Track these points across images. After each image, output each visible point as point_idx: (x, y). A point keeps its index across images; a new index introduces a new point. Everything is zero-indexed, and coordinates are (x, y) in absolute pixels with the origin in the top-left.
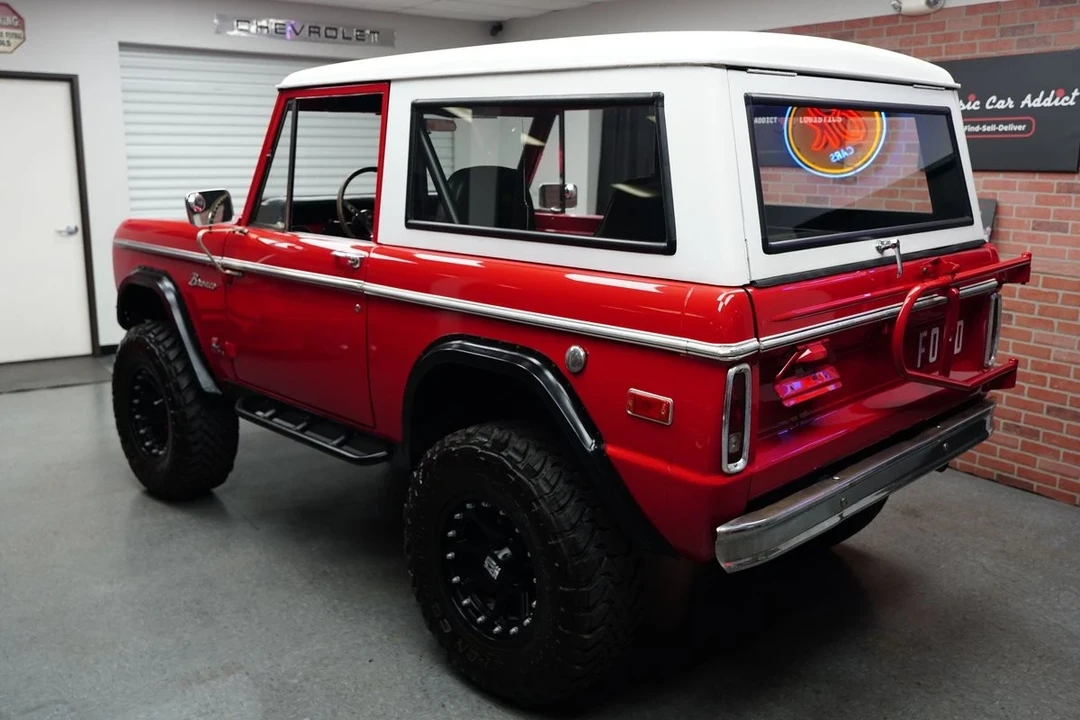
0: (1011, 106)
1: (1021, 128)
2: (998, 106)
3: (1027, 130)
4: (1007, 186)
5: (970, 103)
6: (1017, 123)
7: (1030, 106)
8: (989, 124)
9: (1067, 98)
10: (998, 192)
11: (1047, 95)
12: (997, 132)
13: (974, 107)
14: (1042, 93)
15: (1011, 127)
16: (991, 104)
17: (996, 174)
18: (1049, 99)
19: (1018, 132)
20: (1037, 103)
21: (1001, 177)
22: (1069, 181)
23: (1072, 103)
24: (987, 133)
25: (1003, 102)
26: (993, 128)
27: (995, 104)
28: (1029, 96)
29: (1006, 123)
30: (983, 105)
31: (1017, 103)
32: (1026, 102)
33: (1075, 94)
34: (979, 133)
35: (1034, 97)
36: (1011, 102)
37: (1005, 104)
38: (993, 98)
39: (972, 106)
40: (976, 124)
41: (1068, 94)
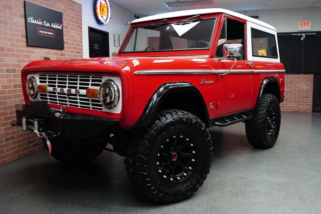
0: (49, 26)
1: (52, 34)
2: (46, 25)
3: (54, 35)
4: (50, 53)
5: (40, 22)
6: (52, 32)
7: (53, 27)
9: (60, 26)
10: (48, 55)
11: (56, 25)
12: (47, 34)
13: (41, 24)
14: (55, 23)
15: (50, 33)
16: (45, 24)
17: (47, 49)
18: (57, 26)
19: (51, 35)
20: (54, 26)
22: (62, 52)
24: (45, 34)
25: (47, 24)
26: (46, 33)
27: (46, 24)
28: (53, 24)
29: (49, 32)
30: (43, 23)
31: (51, 25)
32: (52, 25)
33: (61, 26)
34: (43, 34)
35: (54, 24)
36: (49, 24)
37: (48, 25)
38: (45, 22)
39: (41, 23)
40: (42, 30)
41: (60, 25)
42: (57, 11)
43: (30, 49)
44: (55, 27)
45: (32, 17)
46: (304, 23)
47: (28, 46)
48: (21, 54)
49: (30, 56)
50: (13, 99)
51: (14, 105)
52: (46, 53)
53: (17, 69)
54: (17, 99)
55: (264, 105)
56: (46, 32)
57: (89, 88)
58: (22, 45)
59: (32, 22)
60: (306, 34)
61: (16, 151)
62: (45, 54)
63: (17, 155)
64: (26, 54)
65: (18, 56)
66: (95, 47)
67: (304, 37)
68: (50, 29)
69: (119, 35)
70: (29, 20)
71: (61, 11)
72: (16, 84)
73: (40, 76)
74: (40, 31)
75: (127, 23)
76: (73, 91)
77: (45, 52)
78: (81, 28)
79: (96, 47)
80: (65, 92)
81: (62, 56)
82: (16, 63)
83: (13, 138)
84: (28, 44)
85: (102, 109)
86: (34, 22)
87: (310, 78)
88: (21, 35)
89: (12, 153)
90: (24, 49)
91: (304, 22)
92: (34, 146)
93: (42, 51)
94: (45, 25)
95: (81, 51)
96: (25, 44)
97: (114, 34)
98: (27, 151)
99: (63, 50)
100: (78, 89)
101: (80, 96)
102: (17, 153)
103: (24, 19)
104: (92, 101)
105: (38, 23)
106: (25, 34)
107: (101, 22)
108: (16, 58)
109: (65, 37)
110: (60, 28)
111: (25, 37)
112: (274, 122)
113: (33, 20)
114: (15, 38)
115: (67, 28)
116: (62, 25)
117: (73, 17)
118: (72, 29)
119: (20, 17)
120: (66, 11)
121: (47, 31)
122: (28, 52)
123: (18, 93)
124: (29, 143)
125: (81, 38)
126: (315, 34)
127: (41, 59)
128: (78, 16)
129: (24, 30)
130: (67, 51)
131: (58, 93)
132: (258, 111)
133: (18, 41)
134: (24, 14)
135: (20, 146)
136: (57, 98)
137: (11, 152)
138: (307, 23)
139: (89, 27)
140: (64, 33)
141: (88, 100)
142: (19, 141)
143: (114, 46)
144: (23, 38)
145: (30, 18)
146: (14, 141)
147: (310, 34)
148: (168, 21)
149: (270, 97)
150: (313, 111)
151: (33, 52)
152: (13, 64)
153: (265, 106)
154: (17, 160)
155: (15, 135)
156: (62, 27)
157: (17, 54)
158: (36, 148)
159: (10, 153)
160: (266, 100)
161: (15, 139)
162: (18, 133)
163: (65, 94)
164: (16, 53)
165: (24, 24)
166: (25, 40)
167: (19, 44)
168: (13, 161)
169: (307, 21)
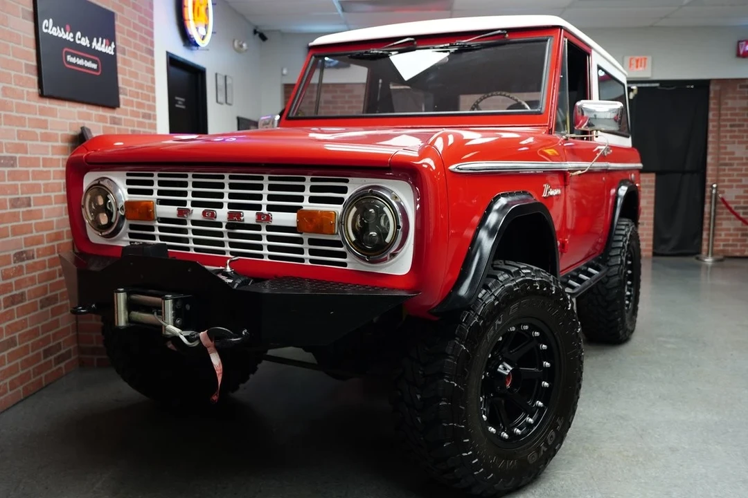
0: (88, 46)
1: (95, 66)
2: (82, 42)
3: (97, 70)
4: (88, 117)
5: (67, 33)
6: (94, 62)
7: (96, 48)
8: (80, 57)
9: (110, 47)
11: (102, 43)
12: (83, 67)
13: (70, 38)
14: (101, 39)
15: (89, 64)
17: (83, 105)
18: (104, 45)
19: (93, 69)
20: (98, 47)
21: (84, 109)
22: (114, 115)
23: (112, 53)
24: (79, 66)
25: (83, 39)
26: (80, 62)
27: (79, 39)
28: (95, 40)
29: (88, 60)
30: (74, 37)
31: (91, 43)
32: (94, 43)
33: (113, 46)
34: (76, 65)
35: (98, 42)
36: (88, 41)
37: (85, 42)
38: (79, 34)
39: (68, 36)
40: (73, 55)
41: (110, 45)
42: (104, 6)
43: (48, 104)
44: (100, 49)
45: (51, 20)
46: (637, 61)
47: (42, 95)
48: (27, 116)
49: (45, 122)
50: (10, 238)
51: (12, 253)
52: (81, 116)
53: (18, 155)
54: (19, 237)
55: (621, 244)
56: (82, 60)
57: (302, 207)
58: (28, 92)
59: (51, 33)
60: (640, 85)
61: (20, 376)
62: (79, 119)
63: (20, 388)
64: (38, 117)
65: (20, 122)
66: (178, 104)
67: (635, 92)
68: (90, 53)
69: (226, 77)
70: (46, 28)
71: (110, 9)
72: (17, 196)
73: (128, 175)
74: (69, 58)
75: (241, 46)
76: (249, 216)
77: (79, 112)
78: (151, 53)
79: (180, 103)
80: (218, 220)
81: (115, 123)
82: (17, 141)
83: (11, 343)
84: (42, 91)
85: (345, 264)
86: (55, 34)
87: (649, 181)
88: (27, 65)
89: (12, 383)
90: (32, 103)
91: (637, 57)
92: (59, 360)
93: (72, 109)
94: (78, 42)
95: (152, 113)
96: (35, 90)
97: (216, 74)
98: (43, 375)
99: (118, 109)
100: (264, 210)
101: (269, 228)
102: (22, 384)
103: (31, 25)
104: (311, 242)
105: (64, 37)
106: (34, 63)
107: (195, 42)
108: (16, 128)
109: (120, 77)
110: (109, 50)
111: (35, 72)
112: (629, 283)
113: (54, 28)
114: (13, 73)
115: (124, 52)
116: (115, 44)
117: (135, 26)
118: (134, 55)
119: (24, 18)
120: (122, 10)
121: (85, 58)
122: (43, 111)
123: (22, 223)
124: (47, 353)
125: (153, 81)
126: (657, 85)
127: (70, 130)
128: (145, 22)
129: (33, 51)
130: (125, 113)
131: (194, 222)
132: (608, 258)
133: (19, 80)
134: (31, 9)
135: (27, 363)
136: (190, 235)
137: (8, 380)
138: (643, 61)
139: (167, 53)
140: (119, 65)
141: (300, 241)
142: (25, 350)
143: (217, 101)
144: (31, 74)
145: (46, 22)
146: (13, 352)
147: (647, 85)
148: (415, 43)
149: (627, 225)
150: (655, 254)
151: (52, 113)
152: (9, 143)
153: (623, 247)
154: (22, 400)
155: (17, 334)
156: (115, 50)
157: (16, 117)
158: (62, 365)
159: (6, 384)
160: (623, 232)
161: (15, 345)
162: (23, 328)
163: (219, 225)
164: (14, 114)
165: (32, 36)
166: (35, 78)
167: (23, 91)
168: (14, 405)
169: (644, 57)
